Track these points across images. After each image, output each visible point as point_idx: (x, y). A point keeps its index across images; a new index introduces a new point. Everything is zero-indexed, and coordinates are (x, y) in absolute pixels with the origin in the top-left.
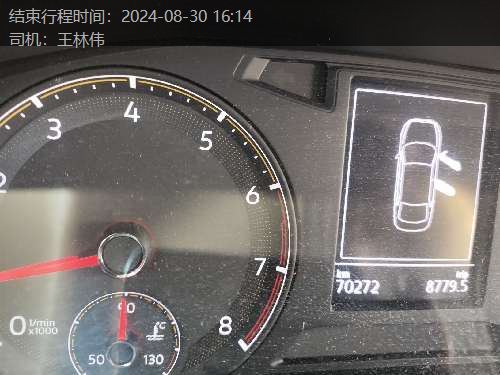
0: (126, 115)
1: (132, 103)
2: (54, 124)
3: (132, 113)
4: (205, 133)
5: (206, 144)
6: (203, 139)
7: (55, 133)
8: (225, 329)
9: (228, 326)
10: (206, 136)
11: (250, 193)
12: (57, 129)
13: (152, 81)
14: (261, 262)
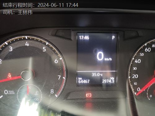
0: (26, 45)
1: (27, 42)
2: (11, 48)
3: (27, 44)
4: (43, 47)
5: (44, 50)
6: (44, 49)
7: (11, 50)
8: (52, 92)
9: (53, 91)
10: (44, 48)
11: (55, 61)
12: (11, 49)
13: (31, 37)
14: (59, 76)
